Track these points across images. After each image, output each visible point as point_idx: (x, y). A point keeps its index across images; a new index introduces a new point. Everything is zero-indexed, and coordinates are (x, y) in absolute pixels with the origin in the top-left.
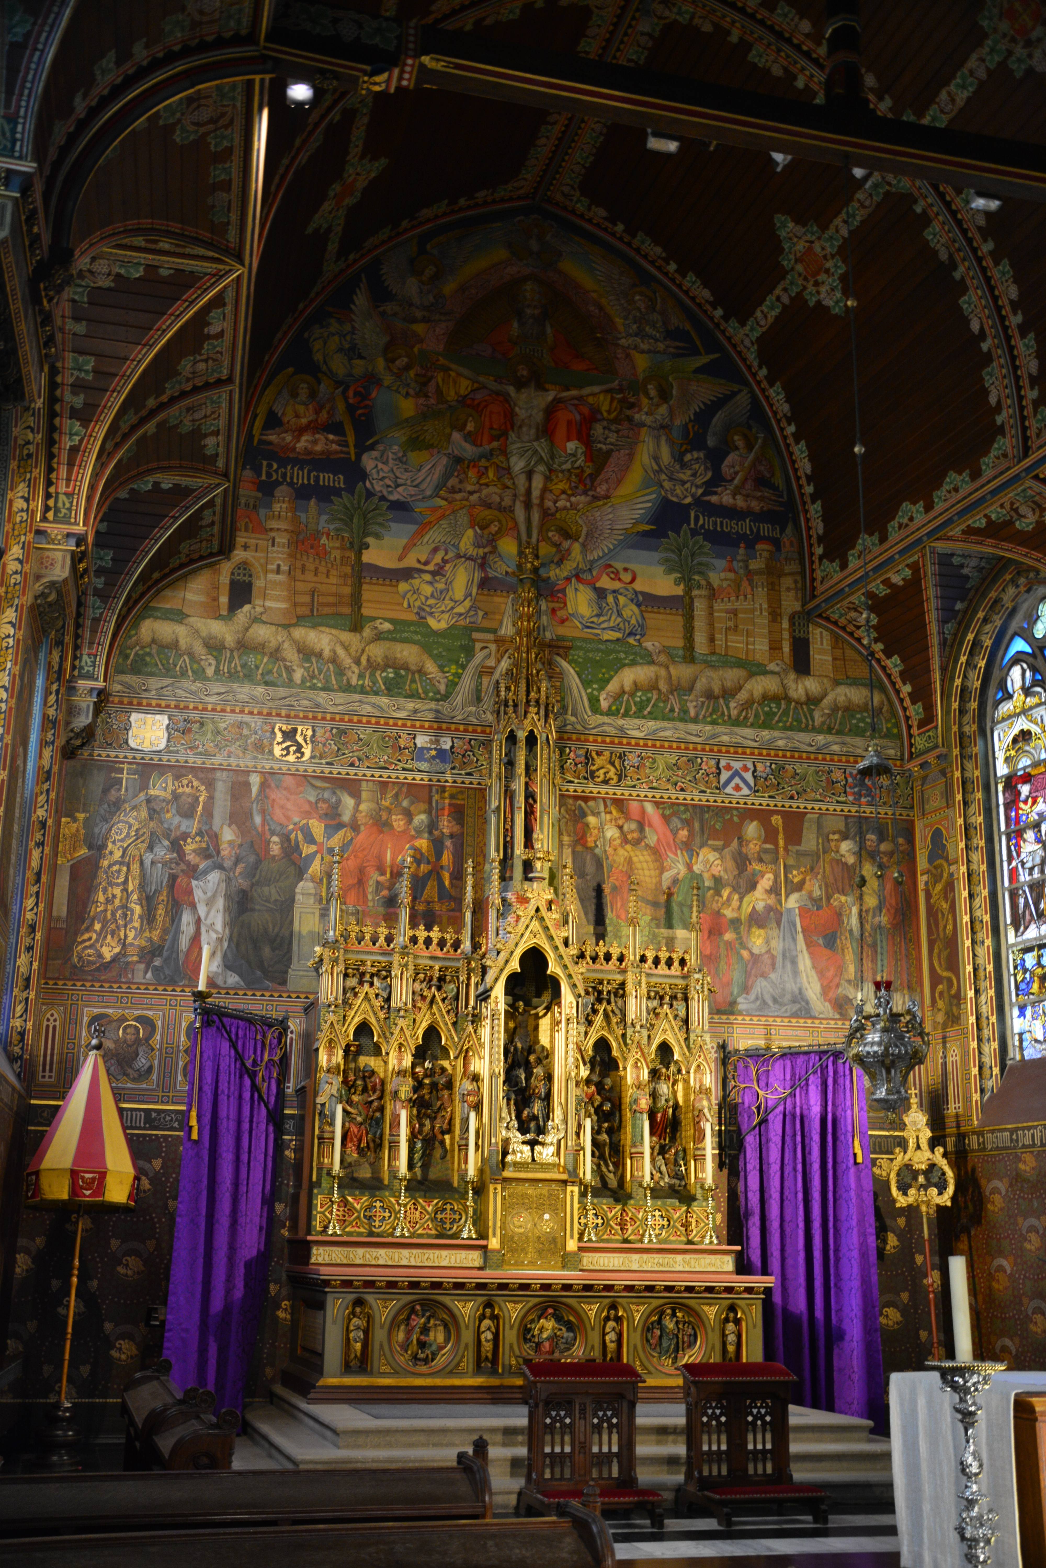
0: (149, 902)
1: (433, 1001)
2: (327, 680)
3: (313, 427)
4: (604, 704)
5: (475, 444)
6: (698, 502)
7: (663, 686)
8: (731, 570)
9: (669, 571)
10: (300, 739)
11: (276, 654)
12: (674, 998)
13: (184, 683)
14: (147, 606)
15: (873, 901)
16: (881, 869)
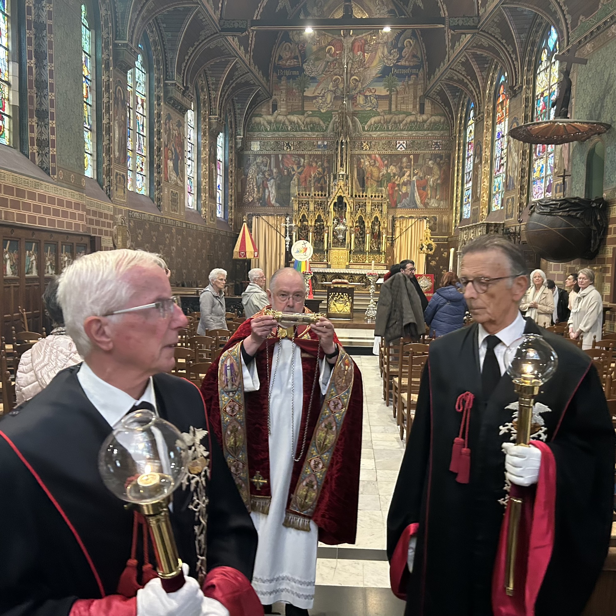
0: (258, 187)
1: (319, 209)
2: (296, 129)
3: (290, 58)
4: (366, 129)
5: (332, 57)
6: (396, 66)
7: (382, 122)
8: (403, 85)
9: (385, 88)
10: (290, 145)
11: (284, 123)
12: (378, 206)
13: (263, 133)
14: (253, 114)
15: (437, 177)
16: (440, 168)
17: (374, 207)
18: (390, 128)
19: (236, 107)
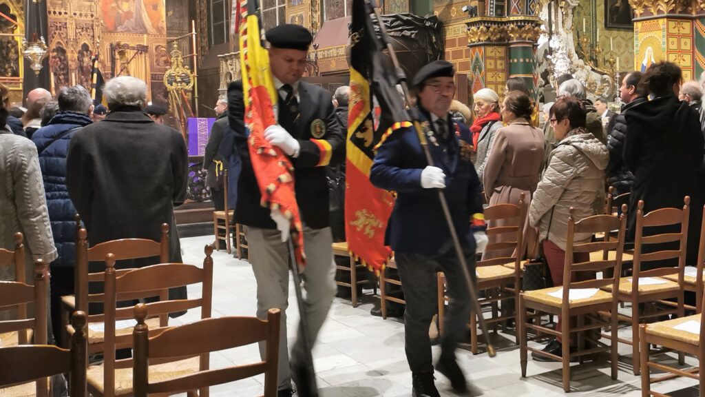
12: (87, 28)
17: (80, 30)
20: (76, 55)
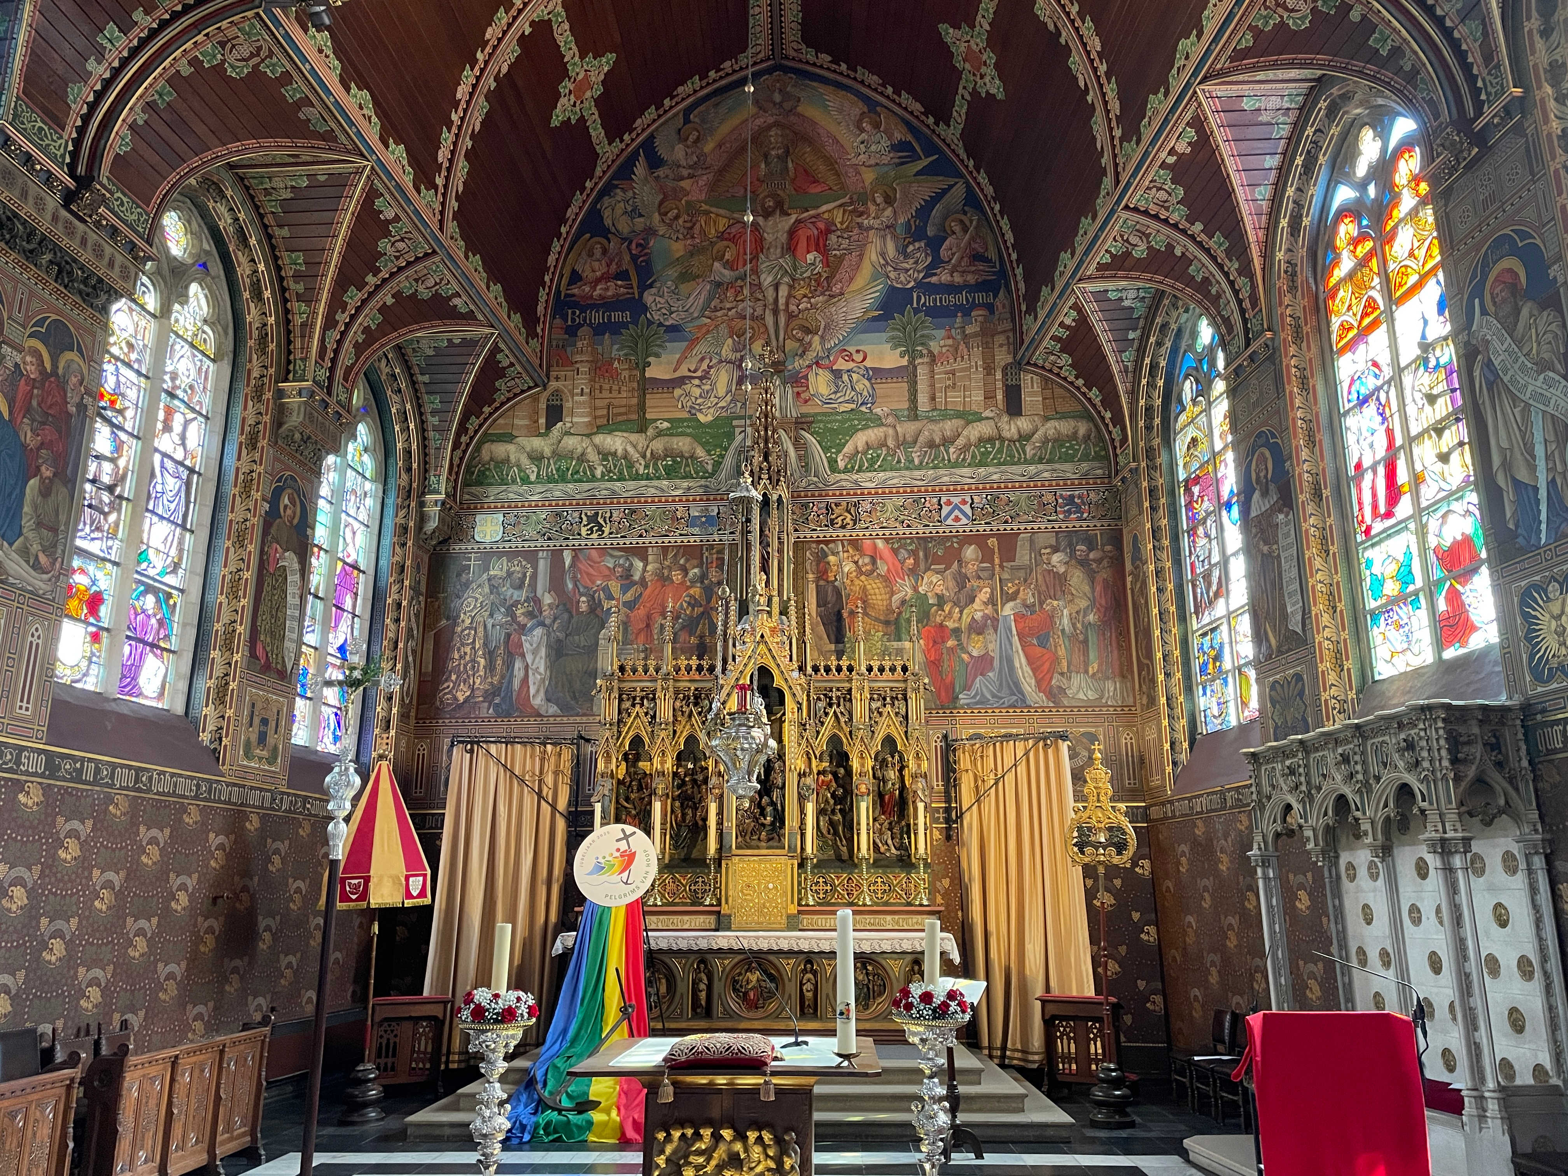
0: (490, 655)
1: (691, 714)
2: (621, 472)
3: (605, 278)
4: (841, 464)
5: (732, 269)
6: (919, 285)
7: (891, 443)
8: (949, 337)
9: (895, 347)
10: (601, 521)
11: (582, 458)
12: (893, 699)
13: (514, 488)
14: (485, 433)
15: (1083, 604)
16: (1091, 576)
17: (879, 704)
18: (916, 461)
19: (428, 408)
20: (870, 763)
